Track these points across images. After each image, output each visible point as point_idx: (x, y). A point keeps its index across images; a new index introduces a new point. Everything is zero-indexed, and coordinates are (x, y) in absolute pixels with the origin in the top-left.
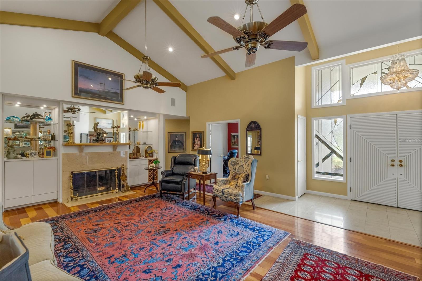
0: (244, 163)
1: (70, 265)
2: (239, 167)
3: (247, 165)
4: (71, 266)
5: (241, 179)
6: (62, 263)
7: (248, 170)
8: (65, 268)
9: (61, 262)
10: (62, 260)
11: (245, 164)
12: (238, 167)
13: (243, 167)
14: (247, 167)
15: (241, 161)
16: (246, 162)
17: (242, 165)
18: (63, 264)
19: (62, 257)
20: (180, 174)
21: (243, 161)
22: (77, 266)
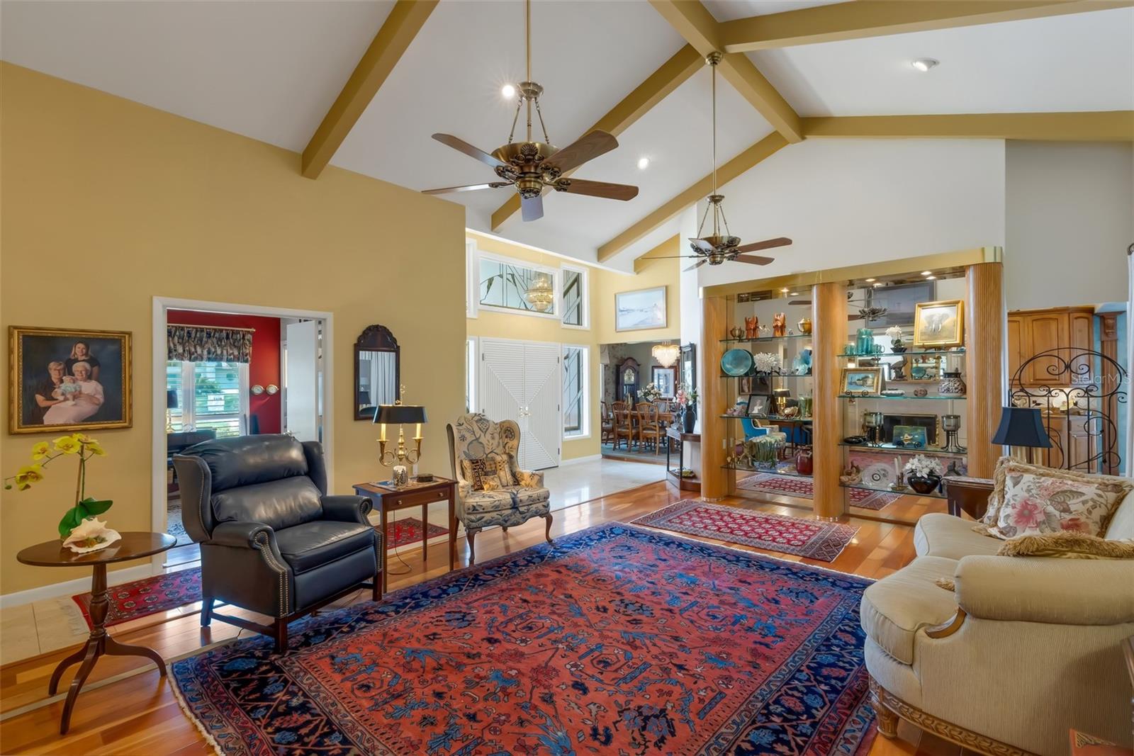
0: (478, 432)
1: (826, 688)
2: (469, 444)
3: (488, 436)
4: (826, 684)
5: (504, 467)
6: (831, 705)
7: (494, 446)
8: (840, 689)
9: (830, 707)
10: (823, 711)
11: (483, 435)
12: (466, 446)
13: (481, 443)
14: (491, 441)
15: (468, 430)
16: (484, 430)
17: (477, 439)
18: (831, 702)
19: (815, 717)
20: (283, 522)
21: (476, 429)
22: (821, 676)
